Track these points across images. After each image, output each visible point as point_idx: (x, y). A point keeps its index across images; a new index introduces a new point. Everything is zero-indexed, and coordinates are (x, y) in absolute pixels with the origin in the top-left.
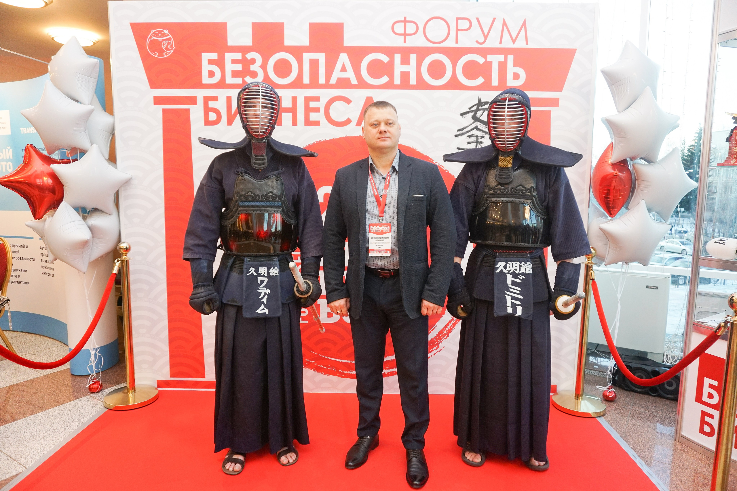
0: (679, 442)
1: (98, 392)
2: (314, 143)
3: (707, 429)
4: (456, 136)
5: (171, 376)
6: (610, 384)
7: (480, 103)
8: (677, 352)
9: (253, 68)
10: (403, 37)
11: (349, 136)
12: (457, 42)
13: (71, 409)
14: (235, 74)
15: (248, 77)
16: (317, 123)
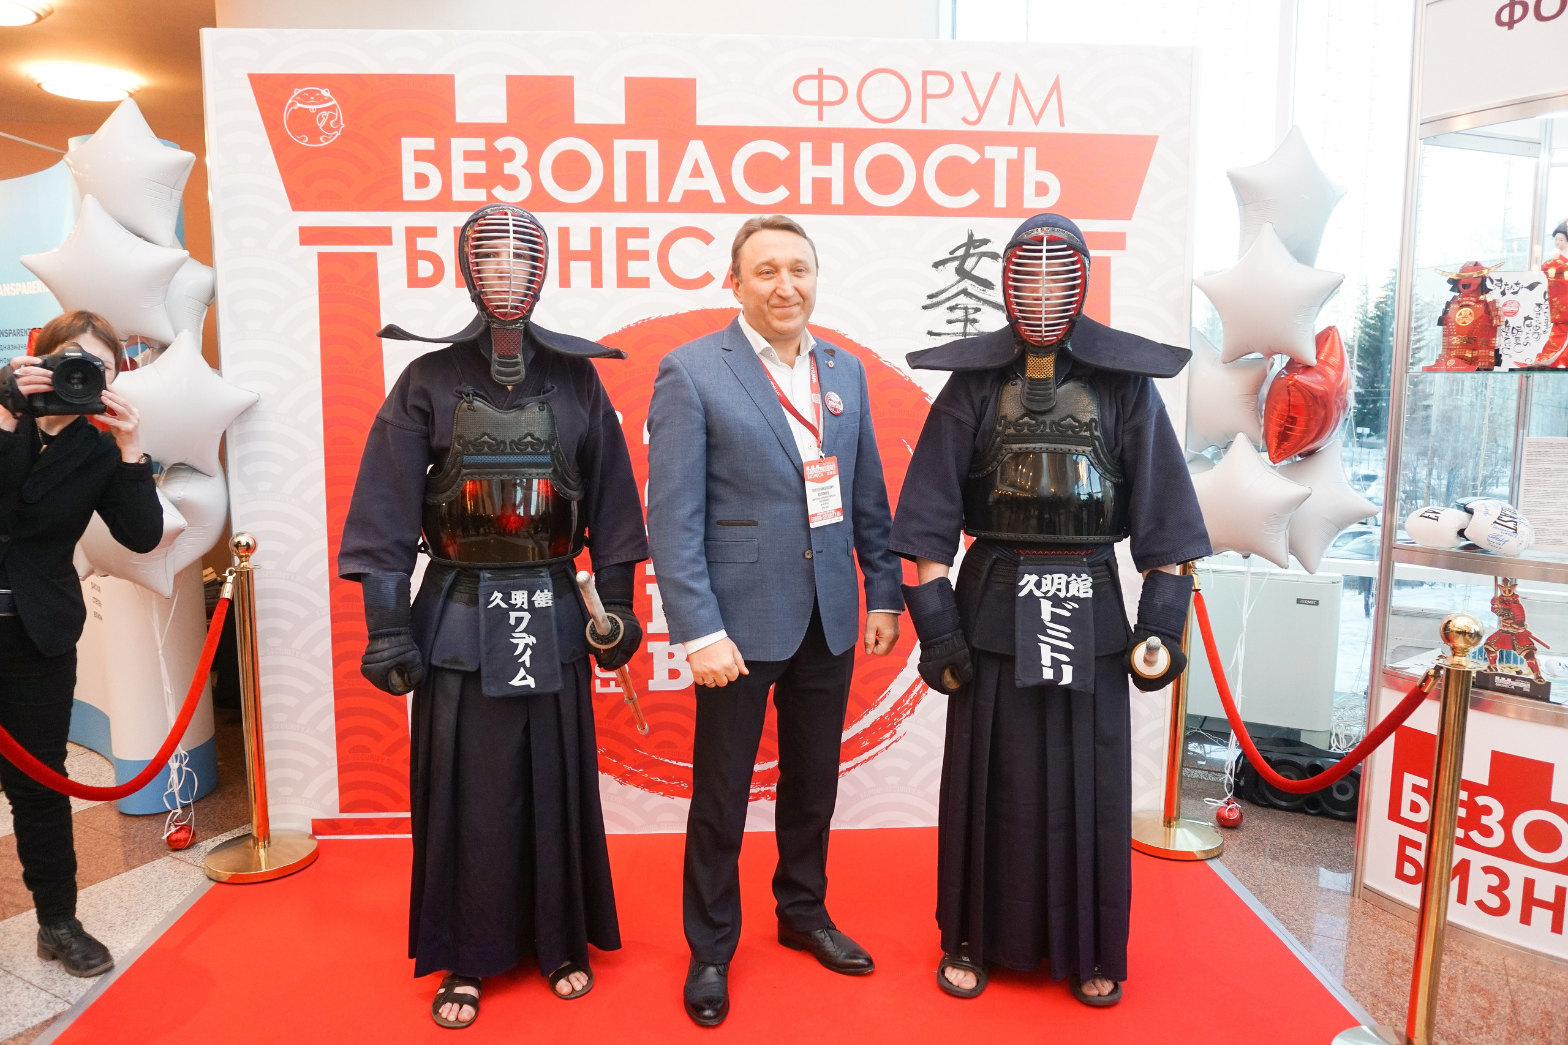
0: (1359, 897)
1: (188, 848)
2: (637, 323)
3: (1409, 870)
4: (925, 308)
5: (341, 811)
6: (1230, 795)
7: (972, 242)
8: (1355, 729)
9: (509, 168)
10: (816, 108)
11: (711, 308)
12: (924, 120)
13: (136, 884)
14: (472, 181)
15: (499, 187)
16: (644, 283)
